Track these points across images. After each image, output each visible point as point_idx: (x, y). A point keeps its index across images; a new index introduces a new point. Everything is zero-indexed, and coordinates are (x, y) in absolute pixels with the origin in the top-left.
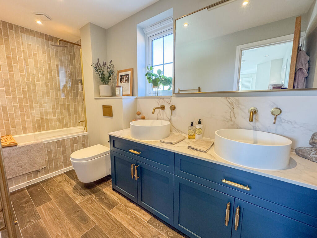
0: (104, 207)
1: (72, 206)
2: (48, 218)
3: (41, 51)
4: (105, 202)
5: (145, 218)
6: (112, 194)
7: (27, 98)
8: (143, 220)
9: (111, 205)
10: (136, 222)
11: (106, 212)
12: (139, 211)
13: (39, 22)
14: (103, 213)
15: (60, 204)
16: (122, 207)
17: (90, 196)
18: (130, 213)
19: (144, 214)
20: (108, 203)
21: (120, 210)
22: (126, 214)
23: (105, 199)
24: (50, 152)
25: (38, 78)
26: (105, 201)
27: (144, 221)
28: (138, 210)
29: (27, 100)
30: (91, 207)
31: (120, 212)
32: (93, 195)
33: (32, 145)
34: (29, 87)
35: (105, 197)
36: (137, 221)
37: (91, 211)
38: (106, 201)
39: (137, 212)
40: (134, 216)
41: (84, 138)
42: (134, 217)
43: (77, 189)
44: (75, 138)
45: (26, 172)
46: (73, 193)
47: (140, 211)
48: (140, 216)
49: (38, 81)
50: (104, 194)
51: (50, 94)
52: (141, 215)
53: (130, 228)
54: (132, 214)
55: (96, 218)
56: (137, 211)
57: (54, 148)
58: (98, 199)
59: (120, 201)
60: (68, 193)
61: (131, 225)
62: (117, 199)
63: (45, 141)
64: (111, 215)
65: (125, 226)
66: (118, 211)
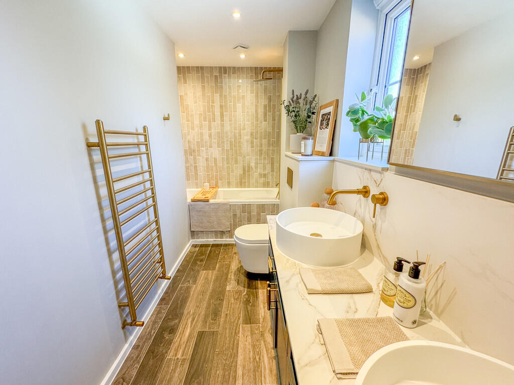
0: (242, 314)
1: (220, 289)
2: (199, 288)
3: (249, 92)
4: (247, 308)
5: (267, 376)
6: (264, 303)
7: (233, 149)
8: (263, 378)
9: (250, 319)
10: (252, 370)
11: (237, 324)
12: (269, 358)
13: (243, 56)
14: (234, 322)
15: (216, 279)
16: (256, 332)
17: (242, 288)
18: (257, 350)
19: (271, 371)
20: (249, 312)
21: (252, 333)
22: (254, 346)
23: (251, 304)
24: (235, 215)
25: (245, 125)
26: (248, 306)
27: (261, 381)
28: (270, 355)
29: (232, 152)
30: (232, 303)
31: (250, 337)
32: (246, 289)
33: (220, 203)
34: (235, 137)
35: (254, 301)
36: (254, 371)
37: (228, 309)
38: (249, 308)
39: (265, 356)
40: (257, 359)
41: (274, 207)
42: (257, 361)
43: (240, 272)
44: (263, 206)
45: (214, 230)
46: (233, 274)
47: (271, 360)
48: (265, 367)
49: (244, 129)
50: (256, 297)
51: (255, 144)
52: (267, 367)
53: (240, 372)
54: (259, 354)
55: (225, 322)
56: (267, 355)
57: (239, 211)
58: (245, 299)
59: (263, 322)
60: (230, 271)
61: (244, 367)
62: (263, 315)
63: (233, 202)
64: (239, 331)
65: (239, 362)
66: (249, 333)
